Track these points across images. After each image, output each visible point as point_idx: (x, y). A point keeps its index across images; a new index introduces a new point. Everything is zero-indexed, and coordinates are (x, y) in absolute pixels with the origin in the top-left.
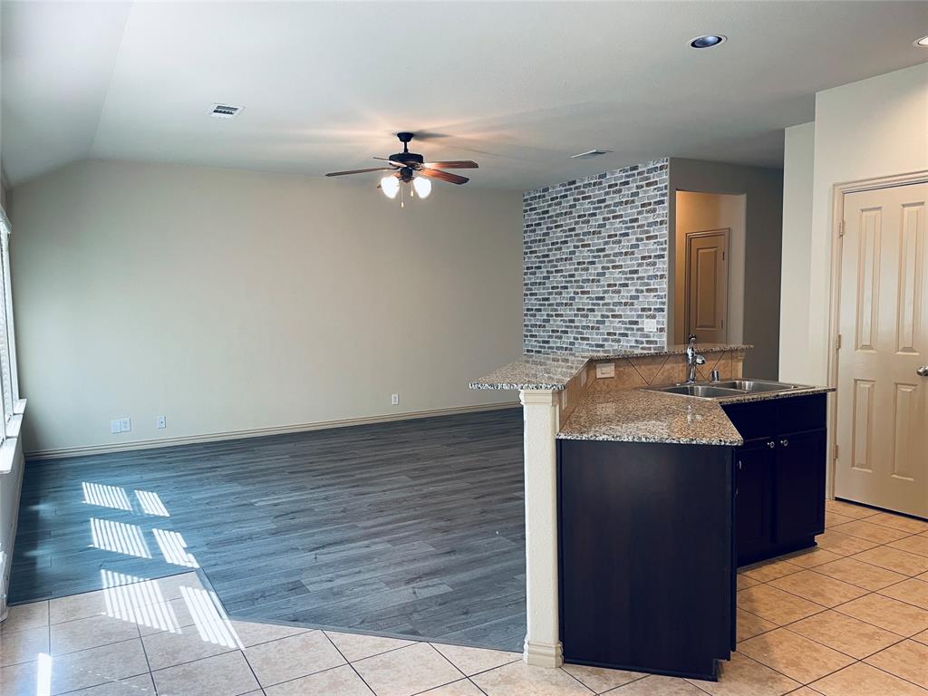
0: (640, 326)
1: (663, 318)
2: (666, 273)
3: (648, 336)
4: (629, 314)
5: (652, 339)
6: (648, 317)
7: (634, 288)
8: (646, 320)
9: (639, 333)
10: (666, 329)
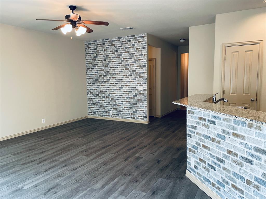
0: (137, 89)
1: (146, 86)
2: (147, 71)
3: (140, 92)
4: (132, 85)
5: (142, 93)
6: (140, 86)
7: (134, 76)
8: (139, 87)
9: (137, 91)
10: (147, 89)
